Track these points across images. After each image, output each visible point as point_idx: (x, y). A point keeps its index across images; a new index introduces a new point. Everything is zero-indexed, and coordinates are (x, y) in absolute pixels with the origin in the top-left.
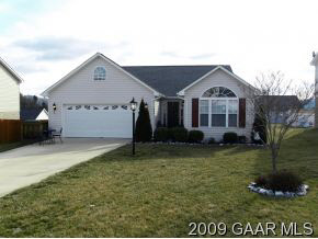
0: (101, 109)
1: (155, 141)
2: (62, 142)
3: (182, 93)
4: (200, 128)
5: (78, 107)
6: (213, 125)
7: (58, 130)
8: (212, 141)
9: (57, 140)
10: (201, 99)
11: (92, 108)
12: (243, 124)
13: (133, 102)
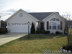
0: (22, 24)
1: (36, 34)
2: (10, 34)
3: (44, 20)
4: (49, 30)
5: (15, 24)
6: (53, 29)
7: (9, 30)
8: (52, 34)
9: (9, 33)
10: (49, 21)
11: (19, 24)
12: (61, 29)
13: (28, 23)
